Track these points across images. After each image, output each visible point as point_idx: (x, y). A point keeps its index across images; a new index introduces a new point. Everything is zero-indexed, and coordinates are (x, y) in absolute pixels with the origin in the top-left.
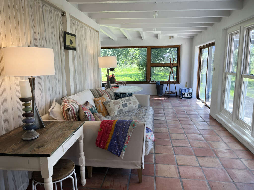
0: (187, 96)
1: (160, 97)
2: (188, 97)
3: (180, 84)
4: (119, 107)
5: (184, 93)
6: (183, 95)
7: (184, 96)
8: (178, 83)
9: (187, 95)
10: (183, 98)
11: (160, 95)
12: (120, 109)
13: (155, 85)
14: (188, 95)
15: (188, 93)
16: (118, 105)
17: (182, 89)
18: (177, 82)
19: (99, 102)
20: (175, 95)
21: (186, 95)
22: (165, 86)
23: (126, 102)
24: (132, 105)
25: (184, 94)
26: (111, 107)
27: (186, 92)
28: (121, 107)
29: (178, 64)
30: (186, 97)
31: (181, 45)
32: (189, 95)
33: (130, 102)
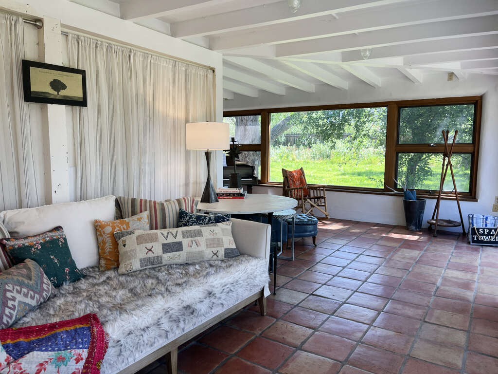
0: (486, 239)
1: (412, 233)
2: (490, 242)
3: (477, 201)
4: (150, 250)
5: (478, 229)
6: (474, 233)
7: (477, 238)
8: (475, 198)
9: (486, 235)
10: (474, 241)
11: (413, 228)
12: (150, 255)
13: (401, 199)
14: (489, 234)
15: (490, 230)
16: (149, 246)
17: (474, 216)
18: (471, 195)
19: (104, 232)
20: (459, 230)
21: (483, 234)
22: (430, 204)
23: (179, 238)
24: (203, 247)
25: (478, 231)
26: (126, 246)
27: (486, 225)
28: (158, 250)
29: (474, 146)
30: (483, 242)
31: (484, 94)
32: (493, 235)
33: (195, 238)
